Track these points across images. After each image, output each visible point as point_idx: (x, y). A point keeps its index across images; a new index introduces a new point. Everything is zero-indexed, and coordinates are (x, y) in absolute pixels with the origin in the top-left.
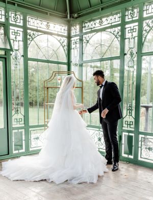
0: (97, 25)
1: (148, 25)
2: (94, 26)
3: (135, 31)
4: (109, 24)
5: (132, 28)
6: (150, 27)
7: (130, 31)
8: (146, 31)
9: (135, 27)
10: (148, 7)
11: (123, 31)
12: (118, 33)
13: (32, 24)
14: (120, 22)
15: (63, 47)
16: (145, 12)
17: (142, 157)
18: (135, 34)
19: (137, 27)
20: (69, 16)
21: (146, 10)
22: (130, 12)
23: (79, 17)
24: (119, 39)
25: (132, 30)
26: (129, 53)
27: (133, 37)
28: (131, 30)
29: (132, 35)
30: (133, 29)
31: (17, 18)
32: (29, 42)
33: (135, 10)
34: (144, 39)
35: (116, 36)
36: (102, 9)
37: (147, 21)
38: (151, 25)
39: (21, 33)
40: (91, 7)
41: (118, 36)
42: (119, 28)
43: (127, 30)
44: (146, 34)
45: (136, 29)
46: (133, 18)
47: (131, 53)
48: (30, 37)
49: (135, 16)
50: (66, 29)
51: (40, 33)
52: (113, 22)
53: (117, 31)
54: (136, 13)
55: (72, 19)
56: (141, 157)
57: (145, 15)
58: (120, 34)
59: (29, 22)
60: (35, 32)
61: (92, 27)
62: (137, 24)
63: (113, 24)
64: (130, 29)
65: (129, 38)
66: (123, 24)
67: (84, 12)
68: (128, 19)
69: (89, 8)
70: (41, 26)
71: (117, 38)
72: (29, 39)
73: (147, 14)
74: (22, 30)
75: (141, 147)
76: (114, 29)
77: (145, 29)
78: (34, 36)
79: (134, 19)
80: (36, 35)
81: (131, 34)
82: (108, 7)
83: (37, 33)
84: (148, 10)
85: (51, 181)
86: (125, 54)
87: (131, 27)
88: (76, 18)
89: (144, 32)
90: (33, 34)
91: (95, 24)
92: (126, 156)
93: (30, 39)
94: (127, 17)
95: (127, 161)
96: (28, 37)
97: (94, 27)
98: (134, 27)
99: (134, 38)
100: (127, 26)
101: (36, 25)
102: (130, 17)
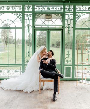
31: (70, 8)
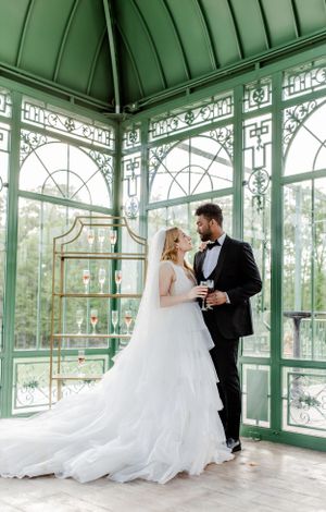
0: (182, 124)
1: (294, 117)
2: (173, 126)
3: (267, 132)
4: (206, 120)
5: (259, 126)
6: (298, 121)
7: (253, 133)
8: (289, 129)
9: (264, 124)
10: (292, 79)
11: (239, 133)
12: (228, 138)
13: (32, 118)
14: (232, 115)
15: (104, 175)
16: (286, 91)
17: (292, 422)
18: (267, 138)
19: (270, 124)
20: (118, 107)
21: (289, 86)
22: (252, 93)
23: (141, 109)
24: (231, 151)
25: (259, 130)
26: (253, 179)
27: (262, 144)
28: (256, 130)
29: (259, 141)
30: (261, 129)
32: (23, 155)
33: (265, 88)
34: (285, 146)
35: (223, 146)
36: (192, 90)
37: (292, 108)
38: (300, 117)
39: (6, 134)
40: (167, 87)
41: (227, 145)
42: (231, 127)
43: (248, 130)
44: (290, 137)
45: (267, 127)
46: (259, 104)
47: (258, 179)
48: (26, 145)
49: (265, 99)
50: (112, 136)
51: (50, 139)
52: (216, 115)
53: (224, 134)
54: (266, 93)
55: (125, 114)
56: (289, 424)
57: (286, 97)
58: (232, 140)
59: (25, 111)
60: (39, 135)
61: (170, 130)
62: (269, 116)
63: (215, 120)
64: (253, 127)
65: (253, 148)
66: (239, 119)
67: (153, 99)
68: (250, 107)
69: (163, 89)
70: (53, 123)
71: (226, 149)
72: (24, 149)
73: (290, 94)
74: (8, 127)
75: (288, 399)
76: (218, 130)
77: (287, 126)
78: (35, 144)
79: (262, 106)
80: (42, 143)
81: (256, 138)
82: (204, 85)
83: (43, 138)
84: (293, 85)
85: (65, 476)
86: (244, 183)
87: (255, 124)
88: (135, 113)
89: (286, 133)
90: (35, 139)
91: (176, 123)
92: (253, 422)
93: (27, 150)
94: (247, 102)
95: (254, 436)
96: (22, 144)
97: (175, 130)
98: (262, 122)
99: (264, 148)
100: (247, 122)
101: (42, 121)
102: (253, 103)
